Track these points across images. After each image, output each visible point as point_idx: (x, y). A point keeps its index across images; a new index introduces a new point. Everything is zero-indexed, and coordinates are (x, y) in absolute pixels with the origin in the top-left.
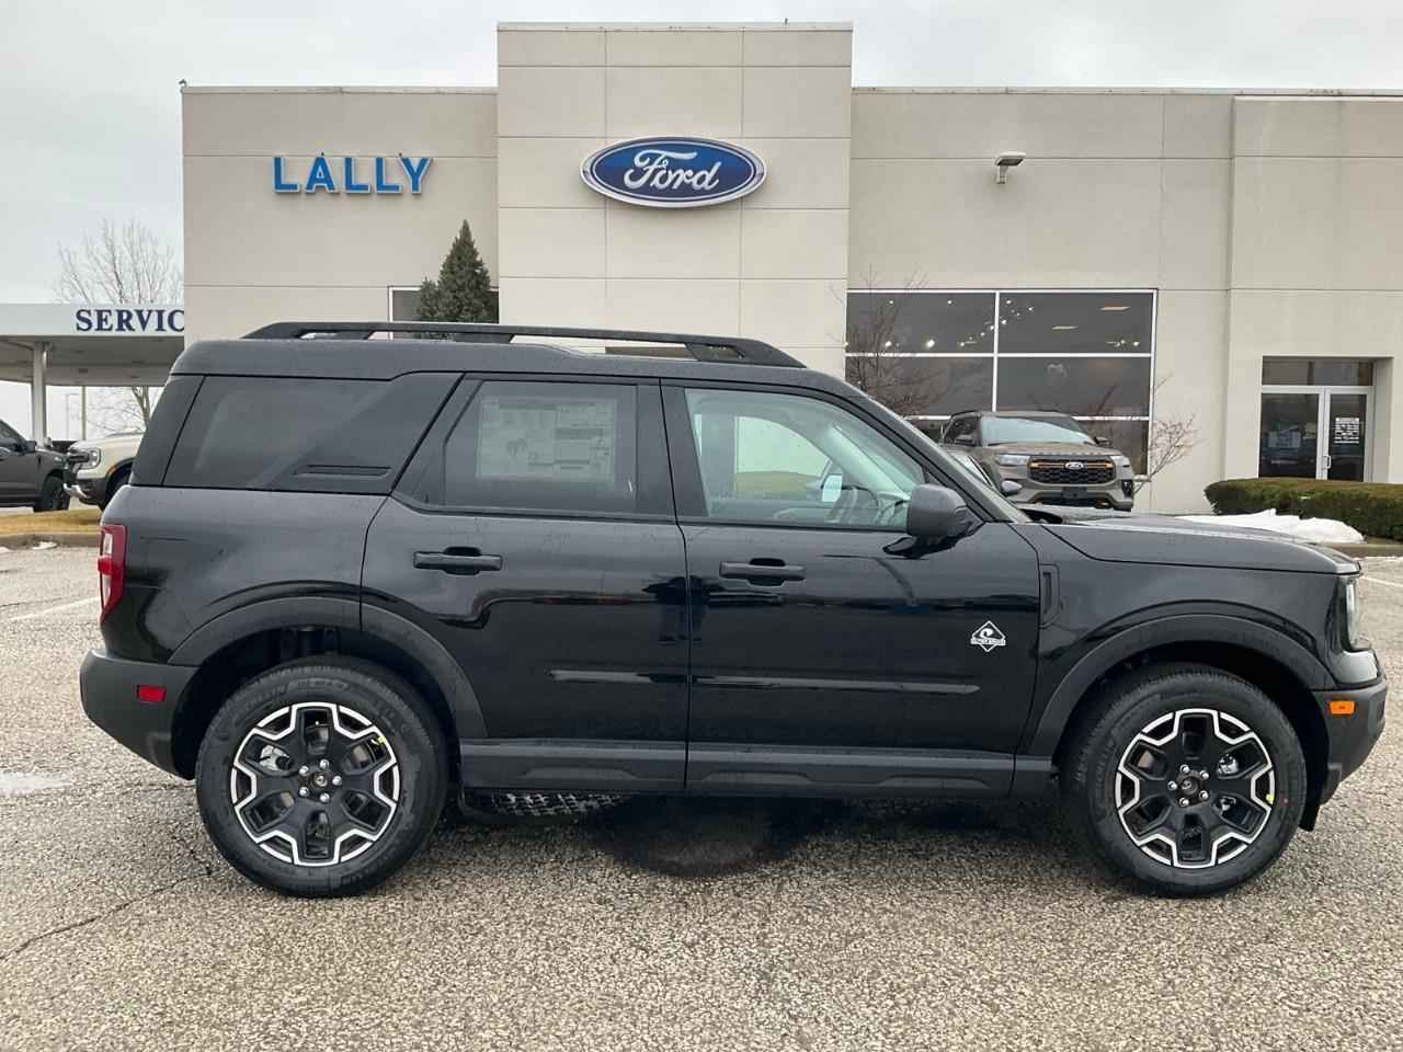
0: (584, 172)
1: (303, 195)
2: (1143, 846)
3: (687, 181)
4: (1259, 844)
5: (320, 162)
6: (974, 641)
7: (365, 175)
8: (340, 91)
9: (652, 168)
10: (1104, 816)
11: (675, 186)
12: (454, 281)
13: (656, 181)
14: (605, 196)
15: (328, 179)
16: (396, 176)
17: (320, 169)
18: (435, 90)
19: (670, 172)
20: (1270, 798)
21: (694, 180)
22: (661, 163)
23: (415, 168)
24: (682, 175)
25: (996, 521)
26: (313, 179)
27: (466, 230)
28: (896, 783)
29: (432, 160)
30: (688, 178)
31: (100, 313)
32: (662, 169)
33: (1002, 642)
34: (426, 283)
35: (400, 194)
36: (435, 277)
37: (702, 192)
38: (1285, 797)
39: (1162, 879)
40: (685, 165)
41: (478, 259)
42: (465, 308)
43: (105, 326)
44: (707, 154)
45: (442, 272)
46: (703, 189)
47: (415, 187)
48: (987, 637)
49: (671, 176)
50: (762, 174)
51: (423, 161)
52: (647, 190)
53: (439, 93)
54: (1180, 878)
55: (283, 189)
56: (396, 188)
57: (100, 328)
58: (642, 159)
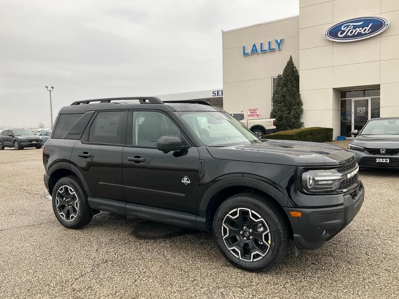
0: (325, 35)
1: (250, 55)
2: (230, 250)
3: (360, 32)
4: (266, 257)
5: (254, 46)
6: (182, 181)
7: (266, 47)
8: (260, 25)
9: (347, 30)
10: (218, 238)
11: (355, 34)
12: (286, 74)
13: (349, 34)
14: (333, 41)
15: (256, 50)
16: (274, 46)
17: (254, 48)
18: (285, 19)
19: (354, 30)
20: (270, 242)
21: (362, 31)
22: (350, 27)
23: (279, 42)
24: (358, 30)
25: (195, 146)
26: (252, 51)
27: (291, 57)
28: (169, 220)
29: (284, 39)
30: (360, 30)
31: (218, 91)
32: (351, 29)
33: (189, 182)
34: (279, 75)
35: (275, 51)
36: (281, 73)
37: (366, 34)
38: (273, 243)
39: (236, 262)
40: (359, 27)
41: (295, 66)
42: (289, 81)
43: (219, 95)
44: (366, 21)
45: (283, 72)
46: (366, 33)
47: (279, 48)
48: (185, 180)
49: (354, 31)
50: (388, 24)
51: (281, 40)
52: (346, 37)
53: (286, 20)
54: (241, 263)
55: (246, 55)
56: (274, 49)
57: (218, 95)
58: (344, 27)
